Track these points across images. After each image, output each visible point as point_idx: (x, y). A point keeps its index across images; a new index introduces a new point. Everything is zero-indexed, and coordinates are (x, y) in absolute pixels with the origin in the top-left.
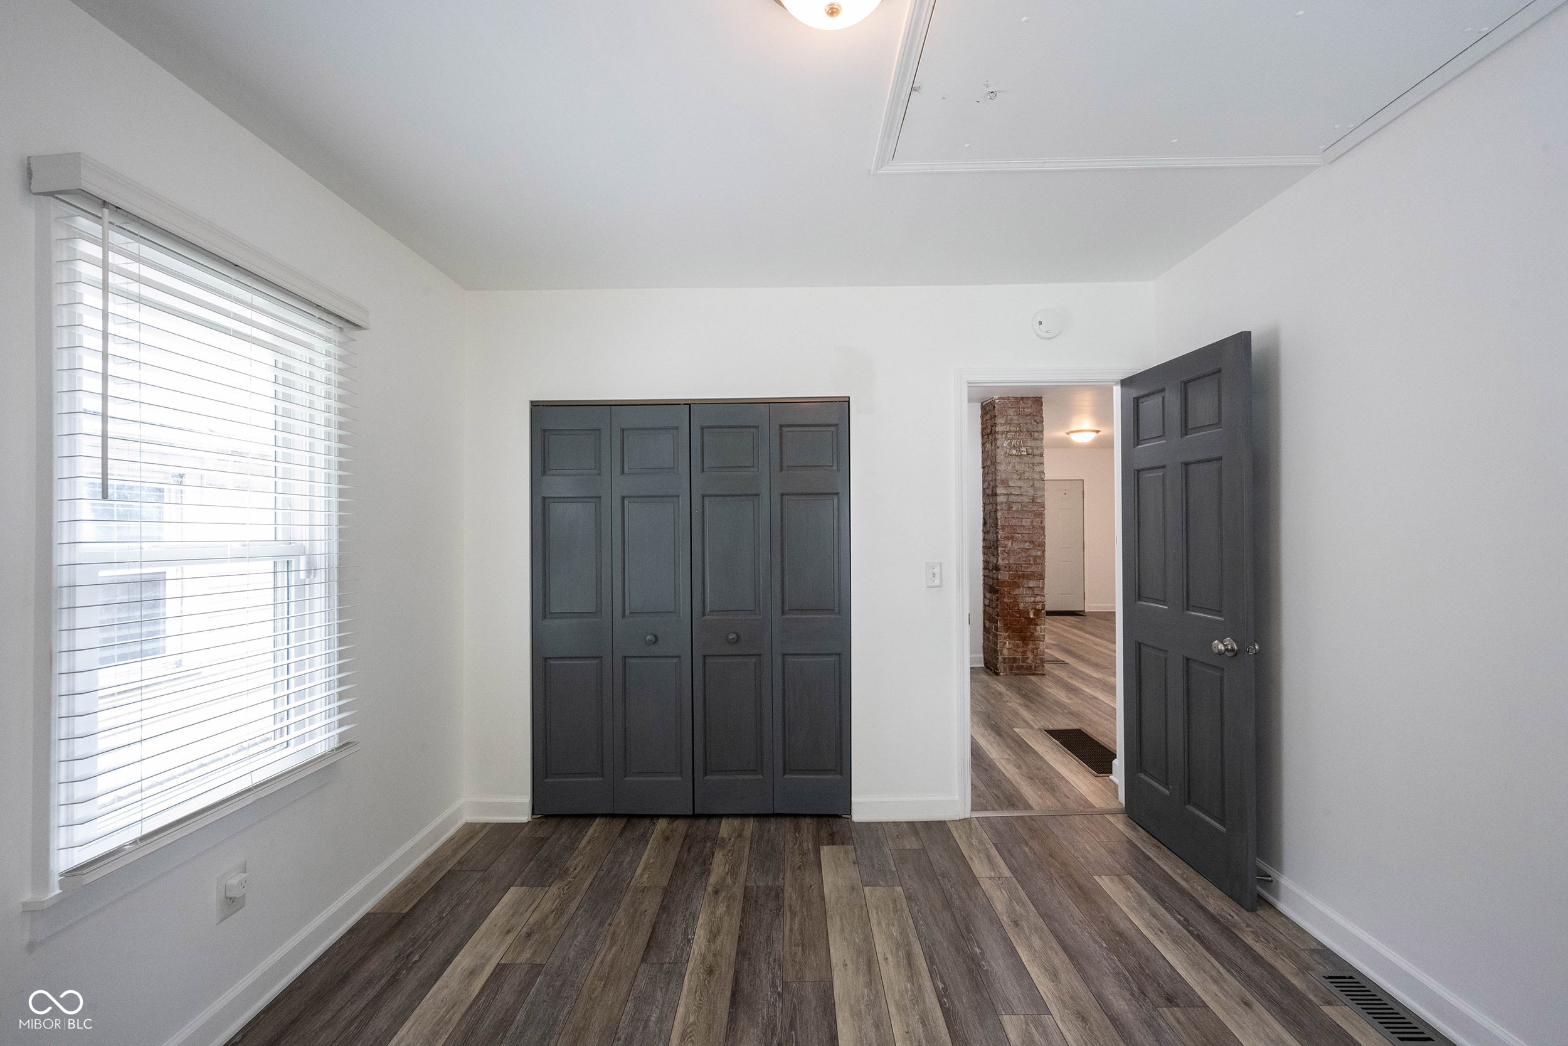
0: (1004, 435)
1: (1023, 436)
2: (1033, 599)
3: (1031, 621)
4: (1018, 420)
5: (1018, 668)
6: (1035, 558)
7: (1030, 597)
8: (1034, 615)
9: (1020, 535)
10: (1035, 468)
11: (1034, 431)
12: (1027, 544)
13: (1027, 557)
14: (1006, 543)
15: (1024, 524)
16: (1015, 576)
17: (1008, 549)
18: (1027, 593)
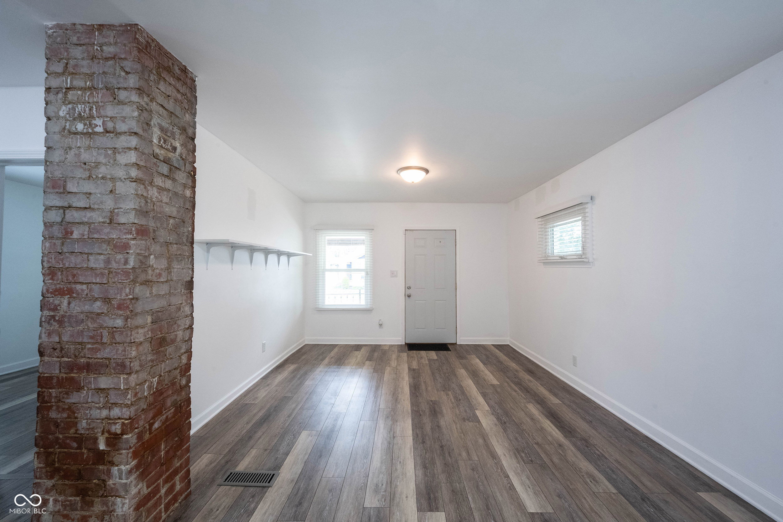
0: (60, 95)
1: (98, 97)
2: (105, 413)
3: (100, 457)
4: (90, 67)
6: (113, 331)
7: (100, 408)
8: (108, 443)
9: (84, 287)
10: (118, 157)
11: (119, 89)
12: (98, 304)
13: (96, 329)
14: (57, 302)
15: (92, 265)
16: (71, 367)
17: (62, 313)
18: (96, 400)
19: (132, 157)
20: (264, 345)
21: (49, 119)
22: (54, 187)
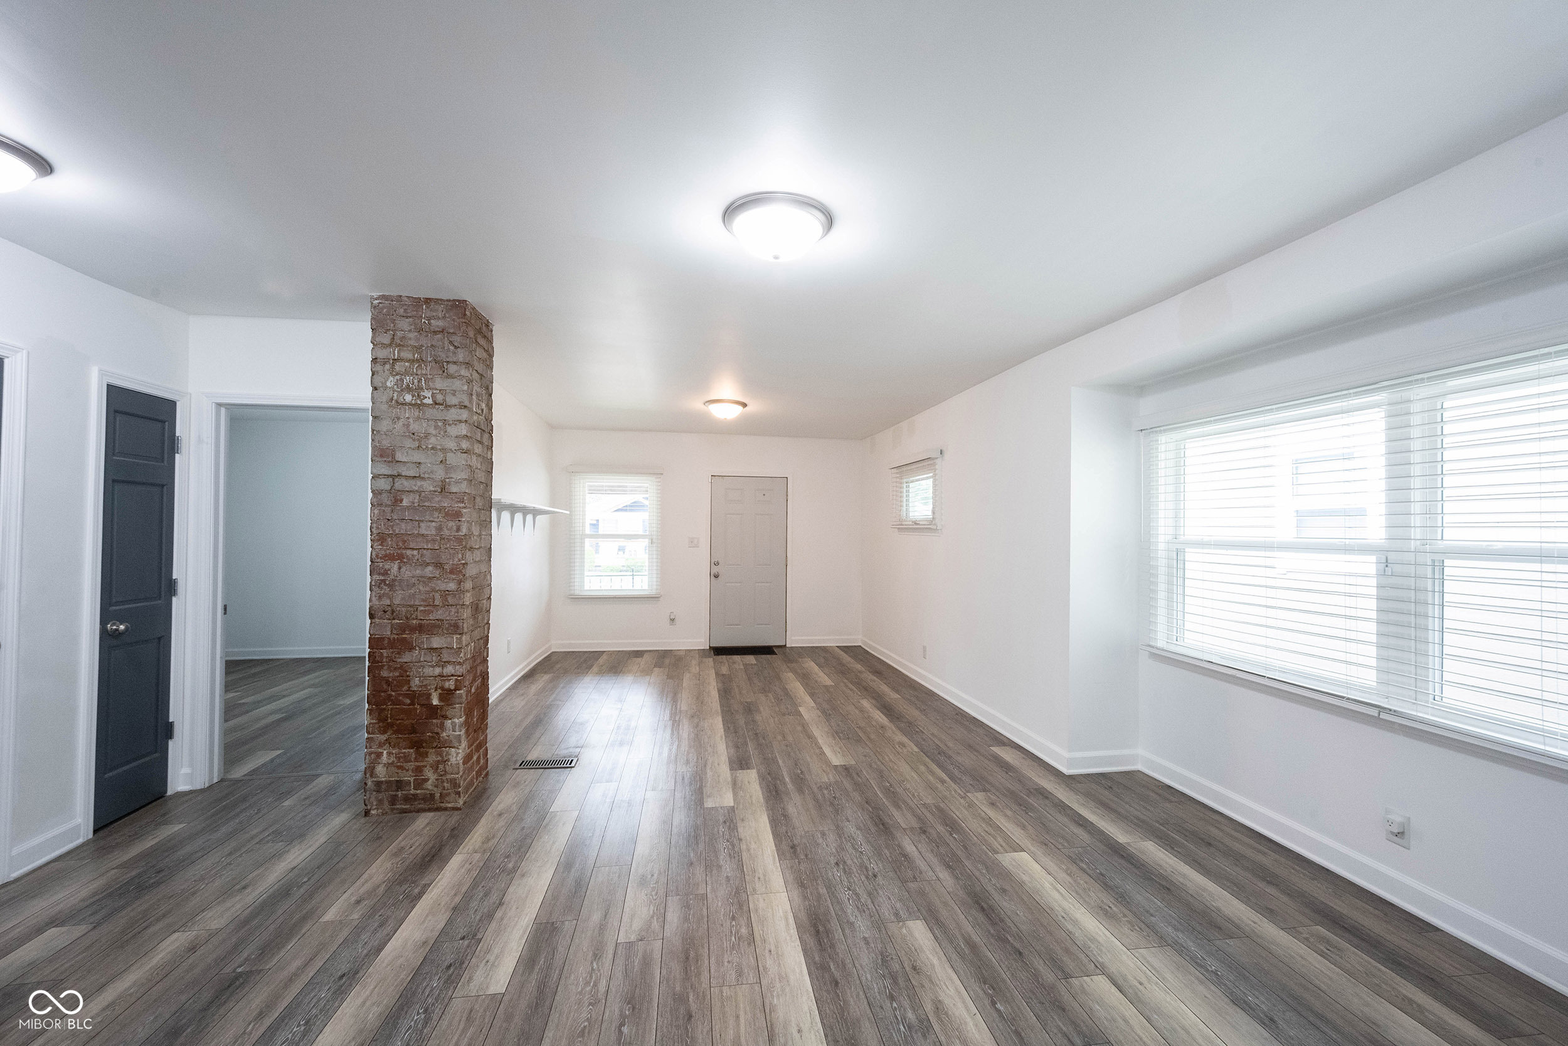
0: (387, 366)
1: (427, 370)
2: (438, 671)
3: (433, 711)
4: (417, 340)
5: (407, 799)
6: (445, 594)
7: (433, 667)
8: (441, 698)
9: (415, 552)
10: (449, 429)
11: (448, 362)
12: (430, 568)
13: (428, 592)
14: (387, 567)
15: (423, 531)
16: (403, 629)
17: (392, 577)
18: (429, 659)
19: (463, 429)
20: (509, 642)
21: (375, 389)
22: (381, 456)
